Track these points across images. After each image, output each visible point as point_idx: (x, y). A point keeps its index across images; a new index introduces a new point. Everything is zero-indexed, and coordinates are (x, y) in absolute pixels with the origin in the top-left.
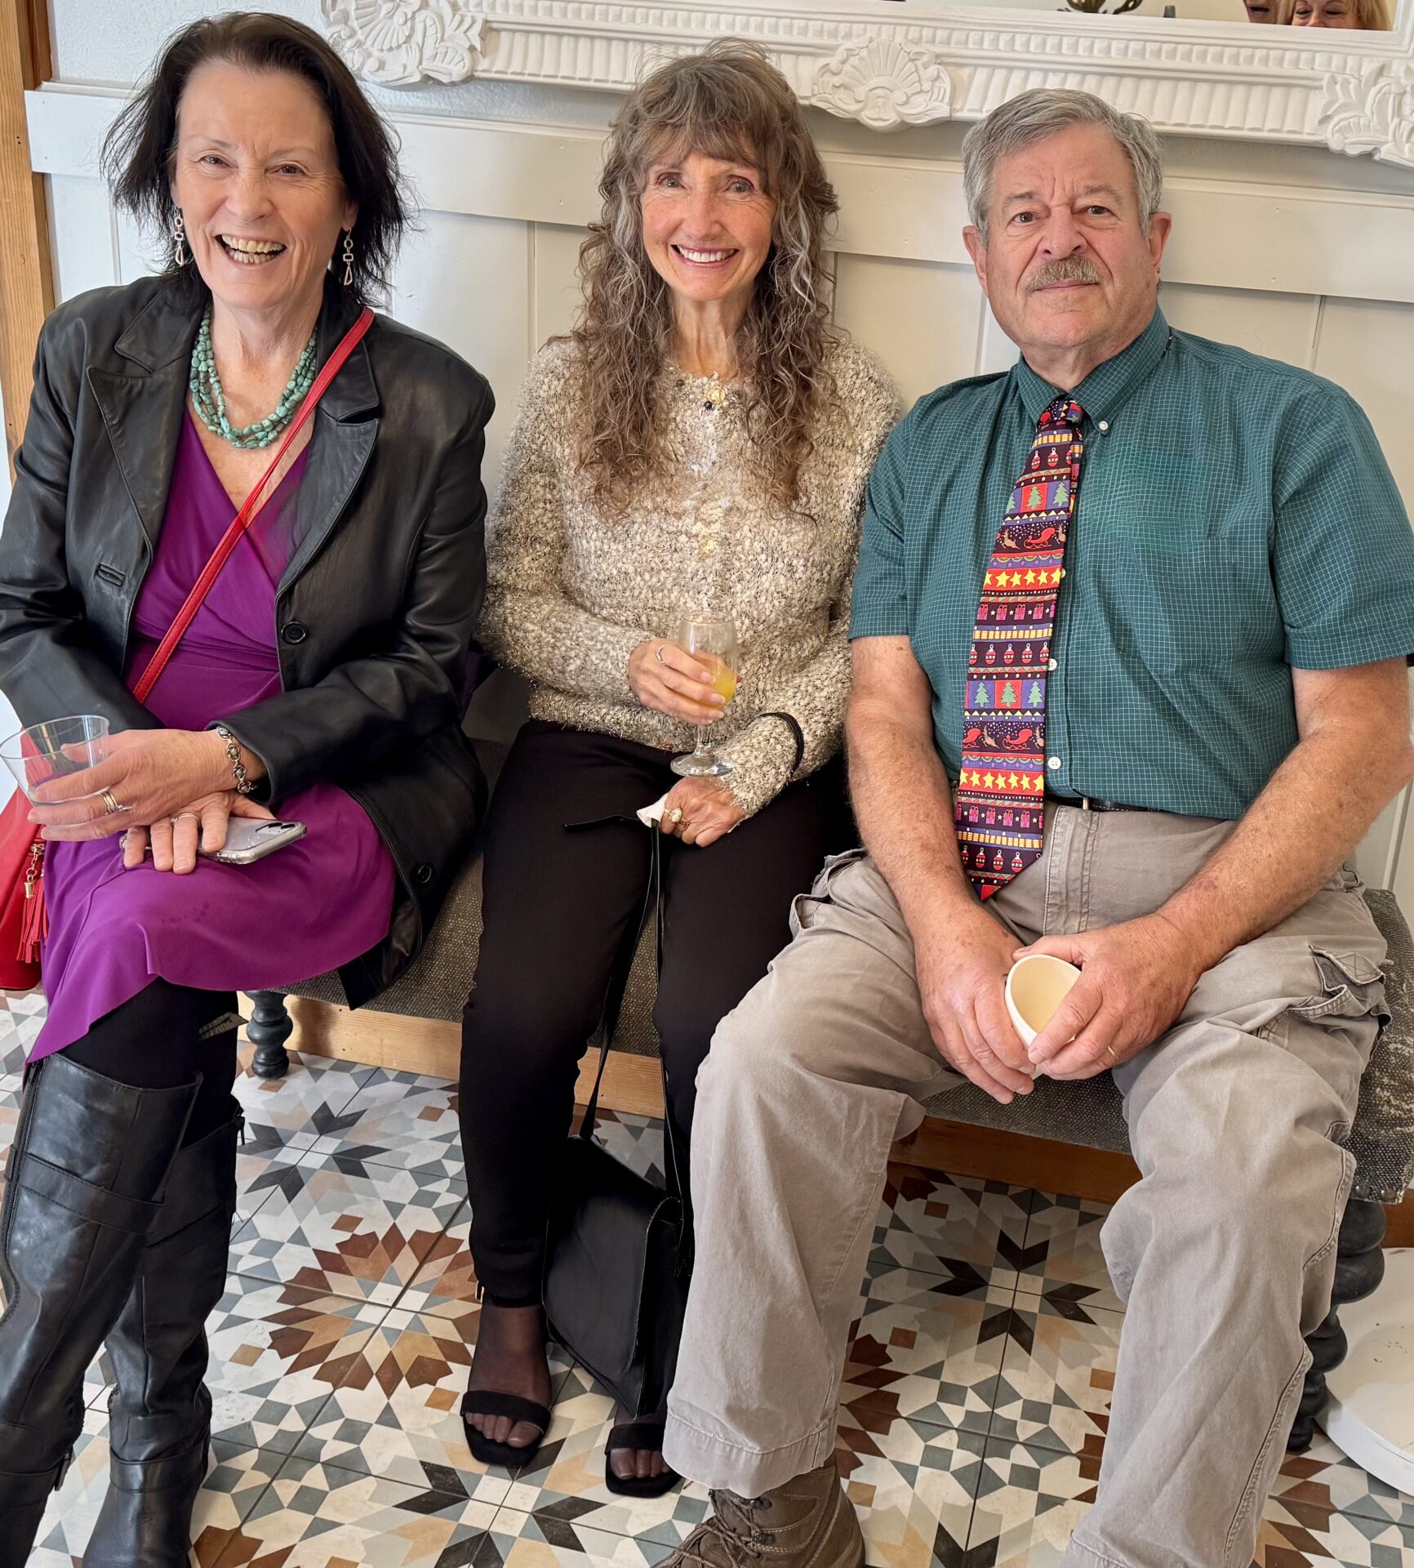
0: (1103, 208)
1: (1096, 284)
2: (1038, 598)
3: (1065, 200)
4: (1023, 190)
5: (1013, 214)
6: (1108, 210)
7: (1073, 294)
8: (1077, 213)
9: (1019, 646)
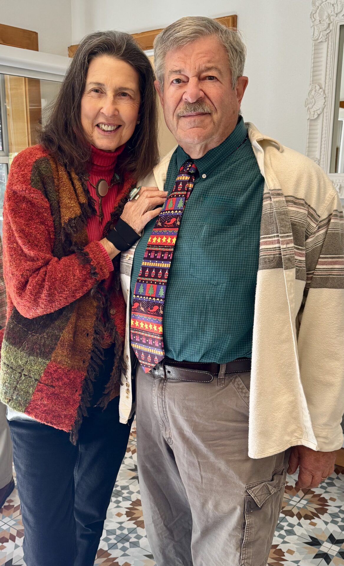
0: (213, 77)
1: (210, 114)
2: (166, 250)
3: (195, 74)
4: (177, 69)
5: (171, 79)
6: (216, 78)
7: (198, 119)
8: (201, 79)
9: (157, 269)
